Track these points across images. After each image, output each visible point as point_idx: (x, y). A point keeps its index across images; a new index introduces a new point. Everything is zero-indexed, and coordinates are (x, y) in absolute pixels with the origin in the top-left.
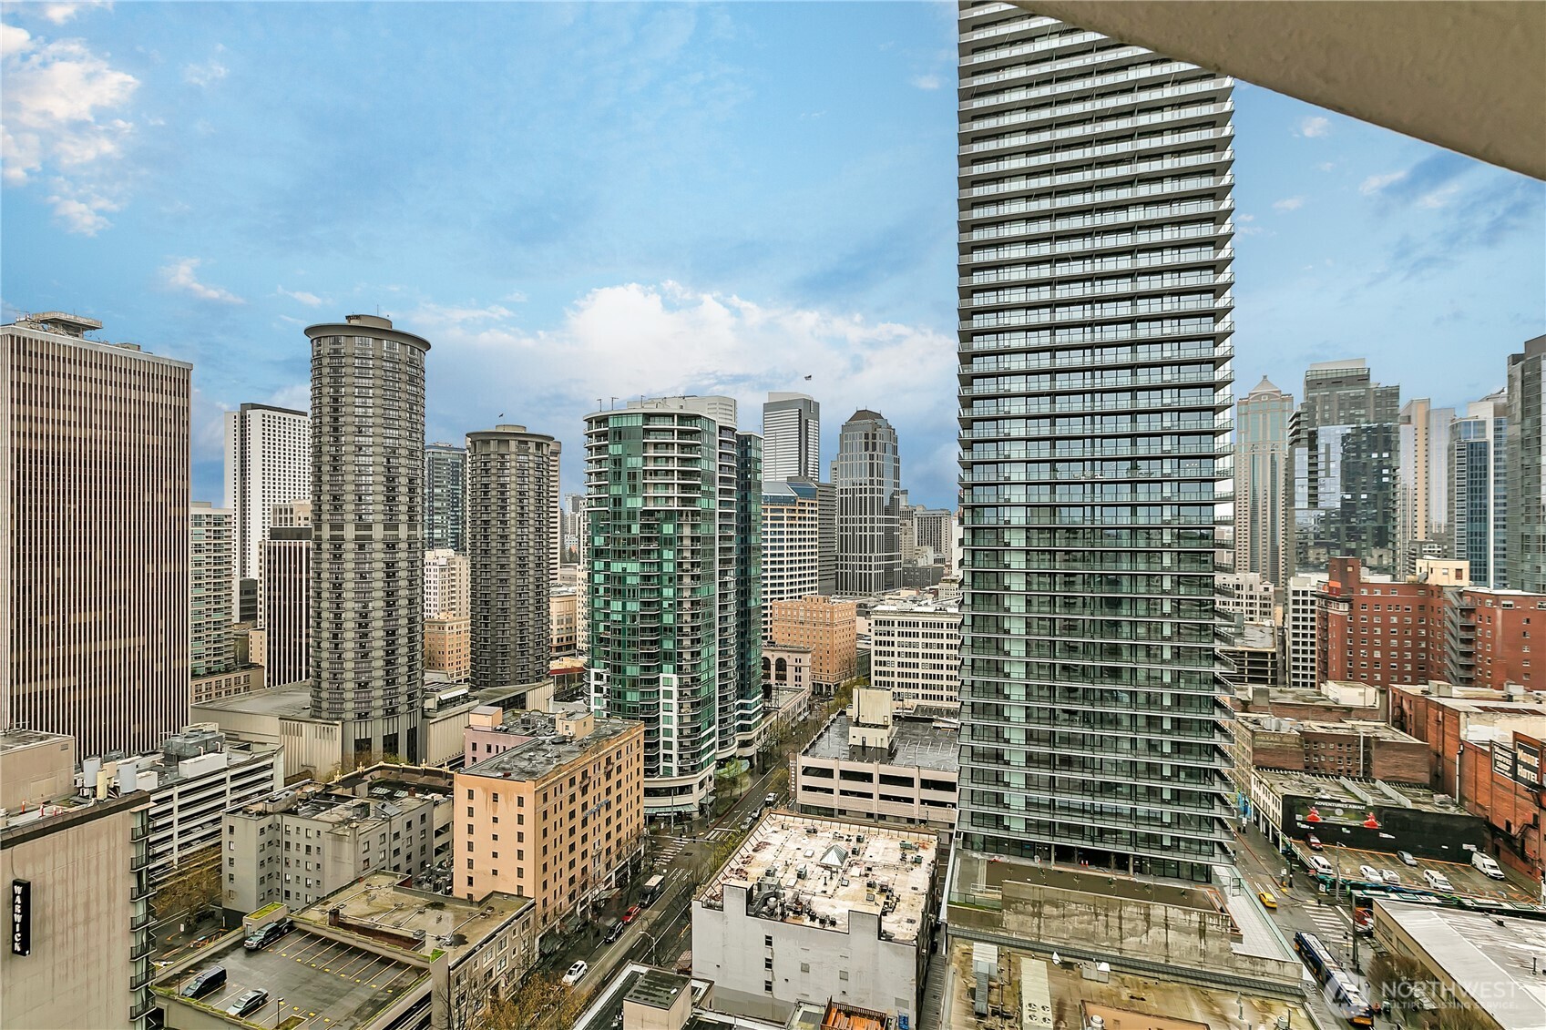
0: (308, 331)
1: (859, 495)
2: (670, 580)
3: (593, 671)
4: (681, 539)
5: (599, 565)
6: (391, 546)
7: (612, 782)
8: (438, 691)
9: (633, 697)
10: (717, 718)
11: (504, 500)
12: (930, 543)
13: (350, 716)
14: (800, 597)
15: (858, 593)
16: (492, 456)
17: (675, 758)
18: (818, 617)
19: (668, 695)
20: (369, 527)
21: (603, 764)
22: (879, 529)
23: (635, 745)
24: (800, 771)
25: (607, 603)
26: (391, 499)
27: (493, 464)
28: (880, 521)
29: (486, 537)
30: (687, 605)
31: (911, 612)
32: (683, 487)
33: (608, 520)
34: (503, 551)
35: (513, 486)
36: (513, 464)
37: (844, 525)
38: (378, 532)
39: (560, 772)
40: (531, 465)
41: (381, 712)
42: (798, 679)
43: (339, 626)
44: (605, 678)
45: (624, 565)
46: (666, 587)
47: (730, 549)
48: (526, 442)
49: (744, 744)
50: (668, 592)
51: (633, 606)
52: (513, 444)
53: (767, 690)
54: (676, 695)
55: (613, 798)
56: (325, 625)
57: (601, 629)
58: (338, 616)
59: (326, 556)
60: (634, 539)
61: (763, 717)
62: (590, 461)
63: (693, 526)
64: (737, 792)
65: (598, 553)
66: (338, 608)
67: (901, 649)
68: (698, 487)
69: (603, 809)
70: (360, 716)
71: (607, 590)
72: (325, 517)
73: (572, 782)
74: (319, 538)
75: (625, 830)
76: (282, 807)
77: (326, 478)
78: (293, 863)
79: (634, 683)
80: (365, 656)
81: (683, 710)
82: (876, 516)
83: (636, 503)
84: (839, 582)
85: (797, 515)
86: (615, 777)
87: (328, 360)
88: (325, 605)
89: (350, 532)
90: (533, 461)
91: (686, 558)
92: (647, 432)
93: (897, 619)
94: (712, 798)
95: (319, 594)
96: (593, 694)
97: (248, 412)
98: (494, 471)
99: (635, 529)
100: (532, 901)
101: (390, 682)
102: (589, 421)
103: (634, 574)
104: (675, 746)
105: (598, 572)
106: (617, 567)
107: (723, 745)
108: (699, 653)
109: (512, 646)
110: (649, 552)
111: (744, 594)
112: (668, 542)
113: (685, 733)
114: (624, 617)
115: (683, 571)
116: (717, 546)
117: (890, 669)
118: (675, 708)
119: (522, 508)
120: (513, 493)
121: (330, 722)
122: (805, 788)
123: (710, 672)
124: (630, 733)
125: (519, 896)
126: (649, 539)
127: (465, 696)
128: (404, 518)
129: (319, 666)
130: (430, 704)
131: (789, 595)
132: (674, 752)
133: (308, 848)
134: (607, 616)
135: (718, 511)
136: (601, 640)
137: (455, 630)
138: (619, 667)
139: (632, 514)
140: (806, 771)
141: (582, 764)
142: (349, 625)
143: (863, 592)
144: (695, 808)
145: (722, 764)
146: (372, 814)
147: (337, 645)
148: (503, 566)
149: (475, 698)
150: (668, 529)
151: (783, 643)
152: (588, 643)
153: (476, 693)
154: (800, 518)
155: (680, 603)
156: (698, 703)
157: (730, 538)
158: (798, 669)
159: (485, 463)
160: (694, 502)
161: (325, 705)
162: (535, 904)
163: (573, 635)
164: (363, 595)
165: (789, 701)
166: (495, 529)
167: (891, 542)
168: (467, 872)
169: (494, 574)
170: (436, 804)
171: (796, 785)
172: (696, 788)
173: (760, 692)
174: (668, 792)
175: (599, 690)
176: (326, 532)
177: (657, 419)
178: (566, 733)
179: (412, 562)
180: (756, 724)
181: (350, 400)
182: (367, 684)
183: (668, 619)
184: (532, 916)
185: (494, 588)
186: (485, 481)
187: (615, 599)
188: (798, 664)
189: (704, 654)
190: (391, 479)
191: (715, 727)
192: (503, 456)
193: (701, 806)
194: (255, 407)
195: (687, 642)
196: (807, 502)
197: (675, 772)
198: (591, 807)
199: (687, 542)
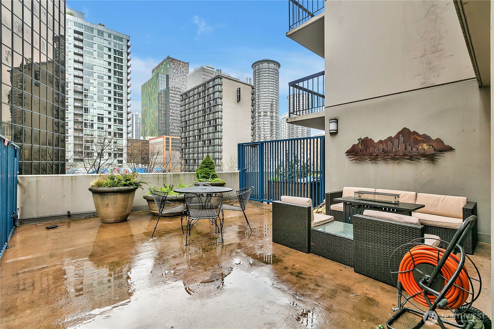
59: (257, 120)
72: (257, 111)
77: (257, 101)
87: (257, 71)
176: (257, 115)
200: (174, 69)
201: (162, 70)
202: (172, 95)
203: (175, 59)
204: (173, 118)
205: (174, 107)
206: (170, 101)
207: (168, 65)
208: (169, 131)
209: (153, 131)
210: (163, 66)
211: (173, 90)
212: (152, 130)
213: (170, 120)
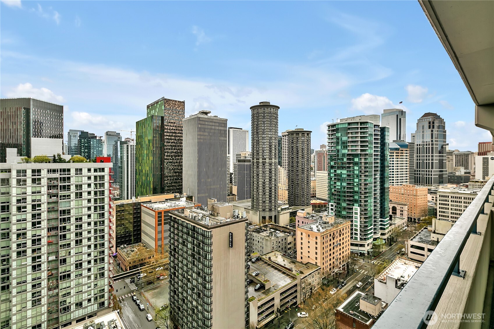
0: (251, 108)
1: (426, 146)
2: (357, 176)
3: (330, 204)
4: (361, 163)
5: (332, 171)
6: (271, 164)
7: (341, 238)
8: (281, 206)
9: (344, 213)
10: (373, 224)
11: (298, 151)
12: (462, 165)
13: (261, 210)
14: (401, 185)
15: (425, 184)
16: (294, 138)
17: (359, 234)
18: (410, 193)
19: (356, 213)
20: (265, 159)
21: (339, 232)
22: (436, 160)
23: (348, 228)
24: (409, 246)
25: (335, 183)
26: (271, 152)
27: (295, 140)
28: (436, 156)
29: (292, 162)
30: (363, 185)
31: (458, 193)
32: (362, 146)
33: (336, 157)
34: (298, 166)
35: (300, 147)
36: (300, 140)
37: (418, 158)
38: (267, 160)
39: (327, 231)
40: (305, 140)
41: (268, 210)
42: (402, 214)
43: (258, 186)
44: (334, 206)
45: (341, 171)
46: (355, 178)
47: (378, 167)
48: (304, 134)
49: (382, 234)
50: (356, 180)
51: (344, 184)
52: (300, 134)
53: (391, 217)
54: (359, 214)
55: (341, 243)
56: (255, 185)
57: (333, 191)
58: (258, 183)
59: (255, 167)
60: (345, 163)
61: (390, 226)
62: (329, 139)
63: (365, 159)
64: (381, 250)
65: (332, 167)
66: (258, 181)
67: (452, 207)
68: (367, 146)
69: (339, 246)
70: (263, 210)
71: (335, 179)
72: (255, 156)
73: (330, 235)
74: (253, 162)
75: (345, 253)
76: (252, 230)
77: (255, 146)
78: (255, 245)
79: (345, 208)
80: (264, 194)
81: (361, 219)
82: (434, 155)
83: (345, 151)
84: (417, 180)
85: (400, 154)
86: (342, 237)
87: (256, 115)
88: (255, 180)
89: (261, 160)
90: (306, 139)
91: (362, 169)
92: (349, 128)
93: (450, 195)
94: (372, 250)
95: (253, 177)
96: (330, 211)
97: (230, 129)
98: (295, 143)
99: (345, 160)
100: (320, 267)
101: (270, 202)
102: (329, 126)
103: (345, 174)
104: (359, 230)
105: (332, 173)
106: (339, 172)
107: (375, 233)
108: (367, 201)
109: (300, 195)
110: (349, 167)
111: (383, 182)
112: (356, 164)
113: (362, 227)
114: (341, 187)
115: (362, 173)
116: (373, 165)
117: (447, 215)
118: (359, 218)
119: (303, 153)
120: (300, 149)
121: (256, 211)
122: (411, 252)
123: (371, 207)
124: (346, 224)
125: (316, 265)
126: (349, 163)
127: (288, 208)
128: (273, 157)
129: (253, 196)
130: (279, 209)
131: (397, 184)
132: (359, 232)
133: (259, 241)
134: (335, 187)
135: (374, 153)
136: (333, 194)
137: (281, 189)
138: (340, 203)
139: (344, 155)
140: (412, 246)
141: (333, 230)
142: (261, 185)
143: (428, 184)
144: (366, 252)
145: (375, 239)
146: (273, 236)
147: (258, 190)
148: (297, 171)
149: (291, 209)
150: (356, 160)
151: (394, 201)
152: (329, 195)
153: (290, 207)
154: (401, 156)
155: (361, 184)
156: (367, 218)
157: (377, 163)
158: (402, 211)
159: (292, 140)
160: (366, 151)
161: (255, 206)
162: (321, 268)
163: (315, 193)
164: (264, 177)
165: (399, 222)
166: (295, 160)
167: (441, 165)
168: (301, 255)
169: (295, 173)
170: (288, 236)
171: (408, 250)
172: (366, 246)
173: (388, 217)
174: (356, 245)
175: (332, 209)
176: (255, 161)
177: (352, 124)
178: (326, 221)
179: (275, 169)
180: (387, 228)
181: (261, 125)
182: (265, 201)
183: (356, 189)
184: (320, 271)
185: (295, 177)
186: (292, 145)
187: (338, 182)
188: (402, 209)
189: (369, 201)
190: (270, 146)
191: (372, 226)
192: (297, 138)
193: (368, 252)
194: (231, 128)
195: (363, 196)
196: (404, 149)
197: (359, 239)
198: (335, 244)
199: (363, 164)
200: (169, 110)
201: (157, 109)
202: (168, 137)
203: (170, 100)
204: (168, 161)
205: (169, 149)
206: (165, 144)
207: (163, 106)
208: (164, 175)
209: (148, 174)
210: (158, 105)
211: (168, 132)
212: (146, 172)
213: (165, 164)
